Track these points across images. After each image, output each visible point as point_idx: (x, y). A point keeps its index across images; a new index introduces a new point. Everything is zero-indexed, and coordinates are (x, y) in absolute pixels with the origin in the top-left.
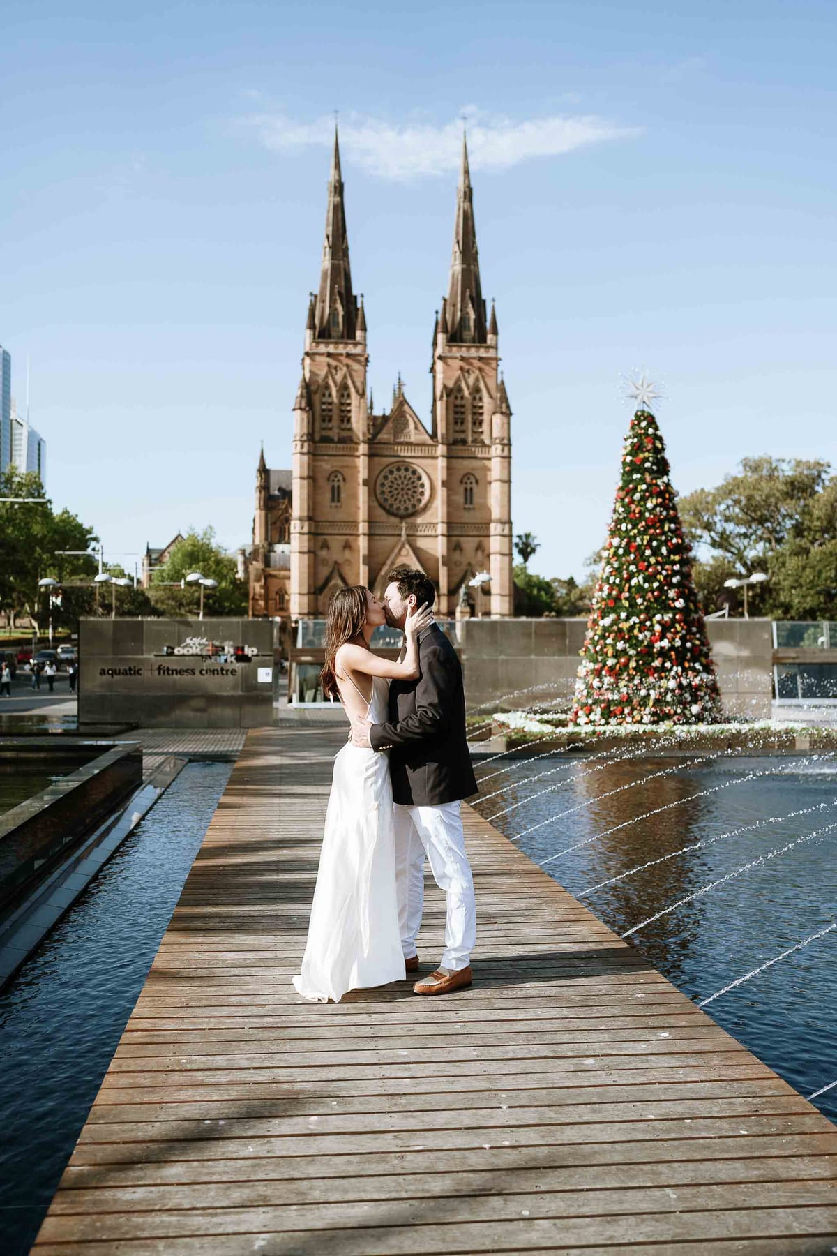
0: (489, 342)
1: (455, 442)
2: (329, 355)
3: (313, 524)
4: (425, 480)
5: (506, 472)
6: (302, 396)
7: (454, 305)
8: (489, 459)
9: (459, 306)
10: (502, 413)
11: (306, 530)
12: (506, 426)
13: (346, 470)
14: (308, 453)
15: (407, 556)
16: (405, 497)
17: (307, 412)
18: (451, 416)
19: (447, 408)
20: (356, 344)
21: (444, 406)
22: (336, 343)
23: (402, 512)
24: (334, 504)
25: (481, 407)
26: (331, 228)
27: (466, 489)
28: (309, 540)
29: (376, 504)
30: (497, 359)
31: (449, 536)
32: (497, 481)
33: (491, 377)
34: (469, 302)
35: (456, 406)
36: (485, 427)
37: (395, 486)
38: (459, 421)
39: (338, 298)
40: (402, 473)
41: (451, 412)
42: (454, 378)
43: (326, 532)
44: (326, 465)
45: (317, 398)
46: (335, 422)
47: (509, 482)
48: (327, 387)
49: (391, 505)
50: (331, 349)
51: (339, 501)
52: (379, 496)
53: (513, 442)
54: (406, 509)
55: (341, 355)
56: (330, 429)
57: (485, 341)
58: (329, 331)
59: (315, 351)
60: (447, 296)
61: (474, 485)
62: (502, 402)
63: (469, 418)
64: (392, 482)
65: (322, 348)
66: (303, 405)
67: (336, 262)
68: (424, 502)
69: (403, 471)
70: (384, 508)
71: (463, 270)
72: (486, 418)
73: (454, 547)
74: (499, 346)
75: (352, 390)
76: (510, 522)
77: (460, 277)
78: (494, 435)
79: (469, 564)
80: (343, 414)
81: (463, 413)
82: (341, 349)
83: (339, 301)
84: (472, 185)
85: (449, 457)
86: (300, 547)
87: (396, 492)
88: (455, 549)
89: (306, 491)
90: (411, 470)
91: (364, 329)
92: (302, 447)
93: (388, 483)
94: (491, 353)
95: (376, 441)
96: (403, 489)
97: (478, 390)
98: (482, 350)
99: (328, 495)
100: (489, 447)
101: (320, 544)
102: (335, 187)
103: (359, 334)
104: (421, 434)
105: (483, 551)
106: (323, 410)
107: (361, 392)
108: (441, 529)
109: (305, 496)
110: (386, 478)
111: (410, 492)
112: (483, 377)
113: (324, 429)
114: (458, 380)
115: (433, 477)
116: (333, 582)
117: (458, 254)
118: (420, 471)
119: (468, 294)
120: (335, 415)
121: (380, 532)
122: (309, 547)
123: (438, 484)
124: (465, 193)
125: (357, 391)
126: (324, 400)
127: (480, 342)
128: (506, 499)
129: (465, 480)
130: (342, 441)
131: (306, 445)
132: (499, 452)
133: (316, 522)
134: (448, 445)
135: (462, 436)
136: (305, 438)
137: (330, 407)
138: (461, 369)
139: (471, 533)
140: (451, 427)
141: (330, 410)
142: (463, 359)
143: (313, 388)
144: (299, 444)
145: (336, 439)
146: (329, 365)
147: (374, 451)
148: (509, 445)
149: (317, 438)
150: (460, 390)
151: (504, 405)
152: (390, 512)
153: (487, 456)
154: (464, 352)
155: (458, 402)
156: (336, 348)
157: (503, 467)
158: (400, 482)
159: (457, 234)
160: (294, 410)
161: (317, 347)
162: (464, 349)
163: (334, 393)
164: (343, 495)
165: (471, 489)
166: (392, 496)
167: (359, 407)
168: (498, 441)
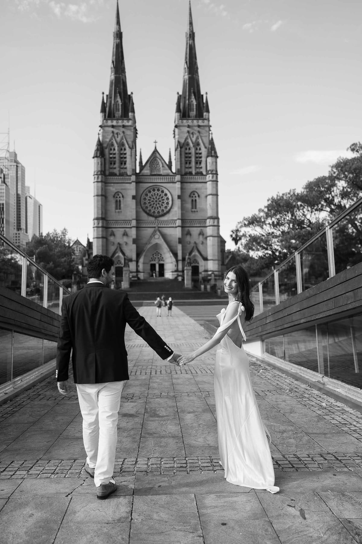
0: (204, 117)
1: (186, 174)
2: (113, 126)
3: (105, 221)
4: (169, 196)
5: (215, 189)
6: (97, 150)
7: (185, 98)
8: (206, 183)
9: (187, 98)
10: (212, 156)
11: (100, 225)
12: (214, 163)
13: (124, 191)
14: (101, 182)
15: (159, 238)
16: (158, 205)
17: (101, 158)
18: (183, 160)
19: (181, 155)
20: (129, 120)
21: (179, 154)
22: (117, 119)
23: (156, 214)
24: (117, 211)
25: (201, 154)
26: (115, 57)
27: (192, 200)
28: (102, 231)
29: (141, 210)
30: (210, 126)
31: (182, 227)
32: (210, 195)
33: (206, 136)
34: (193, 95)
35: (186, 153)
36: (203, 165)
37: (152, 200)
38: (188, 162)
39: (118, 95)
40: (156, 192)
41: (183, 156)
42: (185, 138)
43: (112, 226)
44: (113, 189)
45: (107, 151)
46: (117, 165)
47: (217, 195)
48: (112, 145)
49: (150, 210)
50: (114, 123)
51: (120, 209)
52: (143, 205)
53: (219, 173)
54: (159, 212)
55: (120, 126)
56: (115, 168)
57: (202, 116)
58: (114, 113)
59: (106, 124)
60: (181, 93)
61: (197, 198)
62: (212, 150)
63: (193, 159)
64: (150, 197)
65: (110, 123)
66: (98, 155)
67: (117, 75)
68: (168, 208)
69: (156, 191)
70: (146, 212)
71: (189, 78)
72: (203, 159)
73: (186, 233)
74: (210, 119)
75: (127, 146)
76: (217, 218)
77: (188, 82)
78: (208, 169)
79: (195, 243)
80: (122, 160)
81: (190, 157)
82: (120, 123)
83: (119, 97)
84: (194, 31)
85: (182, 182)
86: (97, 235)
87: (152, 203)
88: (187, 234)
89: (100, 203)
90: (161, 190)
91: (133, 111)
92: (98, 178)
93: (148, 198)
94: (206, 122)
95: (141, 174)
96: (156, 201)
97: (198, 144)
98: (200, 121)
99: (114, 206)
100: (206, 175)
101: (109, 233)
102: (117, 34)
103: (130, 114)
104: (166, 170)
105: (203, 235)
106: (111, 158)
107: (131, 147)
108: (179, 223)
109: (100, 206)
110: (147, 195)
111: (160, 203)
112: (201, 137)
113: (111, 168)
114: (186, 139)
115: (173, 193)
116: (117, 255)
117: (187, 69)
118: (166, 191)
119: (192, 91)
120: (117, 160)
121: (144, 226)
122: (102, 234)
123: (176, 197)
124: (190, 35)
125: (129, 147)
126: (111, 152)
127: (199, 117)
128: (215, 205)
129: (192, 195)
130: (121, 175)
131: (100, 176)
132: (211, 178)
133: (107, 221)
134: (182, 175)
135: (190, 170)
136: (99, 173)
137: (114, 156)
138: (188, 132)
139: (196, 225)
140: (183, 165)
141: (115, 158)
142: (189, 126)
143: (105, 145)
144: (96, 176)
145: (118, 174)
146: (113, 132)
147: (139, 180)
148: (217, 174)
149: (107, 173)
150: (188, 144)
151: (213, 152)
152: (149, 214)
153: (204, 181)
154: (190, 122)
155: (187, 151)
156: (117, 123)
157: (213, 187)
158: (155, 197)
159: (186, 58)
160: (94, 158)
161: (107, 122)
162: (190, 121)
163: (116, 148)
164: (122, 206)
165: (196, 200)
166: (150, 205)
167: (131, 156)
168: (210, 172)
